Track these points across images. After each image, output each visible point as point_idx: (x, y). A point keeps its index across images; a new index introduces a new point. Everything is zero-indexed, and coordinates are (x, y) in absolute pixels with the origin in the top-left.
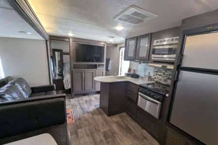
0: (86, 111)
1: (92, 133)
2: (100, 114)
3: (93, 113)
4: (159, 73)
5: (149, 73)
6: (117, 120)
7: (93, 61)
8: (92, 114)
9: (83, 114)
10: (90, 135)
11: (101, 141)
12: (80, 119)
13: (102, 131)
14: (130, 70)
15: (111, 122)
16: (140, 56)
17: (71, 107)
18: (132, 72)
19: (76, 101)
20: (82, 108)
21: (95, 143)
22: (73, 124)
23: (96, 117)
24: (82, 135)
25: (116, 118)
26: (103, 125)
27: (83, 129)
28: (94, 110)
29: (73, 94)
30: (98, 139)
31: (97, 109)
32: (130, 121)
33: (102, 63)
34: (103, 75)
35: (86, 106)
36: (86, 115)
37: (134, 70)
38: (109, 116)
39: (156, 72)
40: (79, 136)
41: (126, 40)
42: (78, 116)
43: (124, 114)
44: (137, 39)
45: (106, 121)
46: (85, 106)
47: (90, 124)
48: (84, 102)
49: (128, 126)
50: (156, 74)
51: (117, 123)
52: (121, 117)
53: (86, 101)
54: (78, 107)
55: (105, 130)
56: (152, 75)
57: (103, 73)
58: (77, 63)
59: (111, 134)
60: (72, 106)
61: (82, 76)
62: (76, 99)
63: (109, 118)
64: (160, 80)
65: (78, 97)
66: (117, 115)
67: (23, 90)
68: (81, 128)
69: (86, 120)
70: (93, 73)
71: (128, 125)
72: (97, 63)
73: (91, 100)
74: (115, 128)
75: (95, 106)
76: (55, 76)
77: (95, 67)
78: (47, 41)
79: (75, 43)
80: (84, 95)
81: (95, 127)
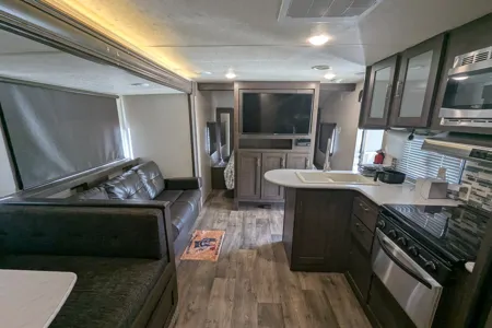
0: (247, 242)
1: (238, 296)
2: (276, 258)
3: (261, 252)
4: (482, 176)
5: (442, 171)
6: (311, 288)
7: (291, 132)
8: (259, 254)
9: (241, 248)
10: (232, 297)
11: (249, 322)
12: (229, 257)
13: (261, 300)
14: (380, 157)
15: (293, 286)
16: (403, 114)
17: (225, 227)
18: (387, 164)
19: (239, 217)
20: (243, 236)
21: (234, 323)
22: (214, 263)
23: (263, 263)
24: (216, 293)
25: (309, 282)
26: (269, 289)
27: (226, 280)
28: (265, 246)
29: (236, 201)
30: (243, 318)
31: (274, 246)
32: (348, 304)
33: (306, 137)
34: (306, 167)
35: (254, 232)
36: (244, 252)
37: (394, 159)
38: (293, 269)
39: (470, 168)
41: (369, 69)
42: (229, 250)
43: (338, 277)
44: (399, 60)
45: (281, 280)
46: (252, 232)
47: (242, 275)
48: (254, 222)
49: (333, 314)
50: (471, 178)
51: (307, 294)
52: (324, 282)
53: (259, 222)
54: (239, 230)
55: (270, 301)
56: (452, 178)
57: (306, 160)
58: (245, 136)
59: (277, 316)
60: (229, 225)
61: (256, 165)
62: (241, 212)
63: (291, 276)
64: (485, 200)
65: (247, 209)
66: (316, 275)
67: (150, 182)
68: (223, 277)
69: (241, 263)
70: (281, 160)
71: (337, 311)
72: (294, 137)
73: (270, 222)
74: (296, 305)
75: (272, 236)
77: (288, 145)
78: (189, 95)
79: (242, 91)
80: (262, 206)
81: (250, 285)
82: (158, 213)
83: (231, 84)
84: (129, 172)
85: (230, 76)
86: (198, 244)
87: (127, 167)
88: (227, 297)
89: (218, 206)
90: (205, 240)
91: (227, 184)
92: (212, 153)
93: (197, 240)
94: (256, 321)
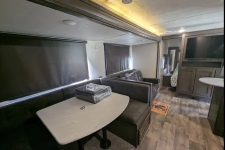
8: (190, 119)
10: (174, 132)
11: (183, 145)
12: (172, 116)
17: (170, 103)
22: (164, 116)
23: (193, 124)
27: (171, 124)
29: (177, 92)
30: (180, 142)
31: (201, 118)
35: (187, 109)
38: (214, 134)
40: (164, 126)
42: (172, 113)
47: (180, 125)
48: (187, 105)
53: (191, 105)
55: (197, 142)
60: (172, 103)
62: (179, 99)
65: (182, 98)
68: (169, 122)
70: (211, 73)
72: (222, 60)
73: (198, 107)
75: (200, 114)
76: (168, 72)
78: (158, 43)
79: (187, 38)
80: (193, 98)
81: (184, 130)
82: (149, 87)
83: (181, 34)
84: (132, 74)
85: (181, 31)
86: (156, 107)
87: (130, 72)
88: (172, 131)
89: (166, 93)
90: (160, 106)
91: (172, 84)
92: (164, 69)
93: (156, 105)
94: (188, 146)
